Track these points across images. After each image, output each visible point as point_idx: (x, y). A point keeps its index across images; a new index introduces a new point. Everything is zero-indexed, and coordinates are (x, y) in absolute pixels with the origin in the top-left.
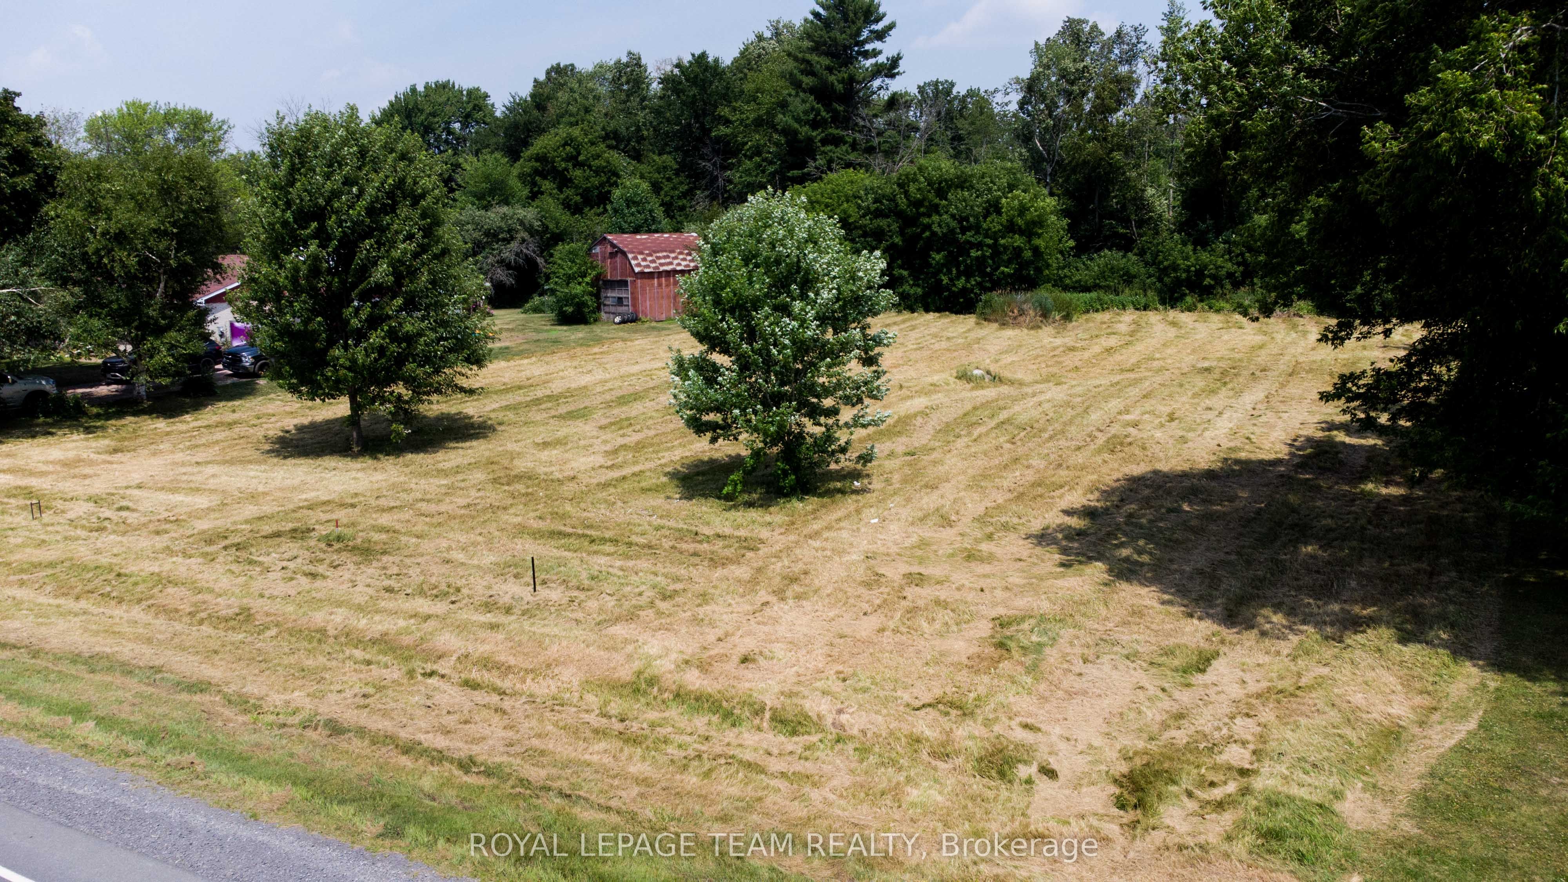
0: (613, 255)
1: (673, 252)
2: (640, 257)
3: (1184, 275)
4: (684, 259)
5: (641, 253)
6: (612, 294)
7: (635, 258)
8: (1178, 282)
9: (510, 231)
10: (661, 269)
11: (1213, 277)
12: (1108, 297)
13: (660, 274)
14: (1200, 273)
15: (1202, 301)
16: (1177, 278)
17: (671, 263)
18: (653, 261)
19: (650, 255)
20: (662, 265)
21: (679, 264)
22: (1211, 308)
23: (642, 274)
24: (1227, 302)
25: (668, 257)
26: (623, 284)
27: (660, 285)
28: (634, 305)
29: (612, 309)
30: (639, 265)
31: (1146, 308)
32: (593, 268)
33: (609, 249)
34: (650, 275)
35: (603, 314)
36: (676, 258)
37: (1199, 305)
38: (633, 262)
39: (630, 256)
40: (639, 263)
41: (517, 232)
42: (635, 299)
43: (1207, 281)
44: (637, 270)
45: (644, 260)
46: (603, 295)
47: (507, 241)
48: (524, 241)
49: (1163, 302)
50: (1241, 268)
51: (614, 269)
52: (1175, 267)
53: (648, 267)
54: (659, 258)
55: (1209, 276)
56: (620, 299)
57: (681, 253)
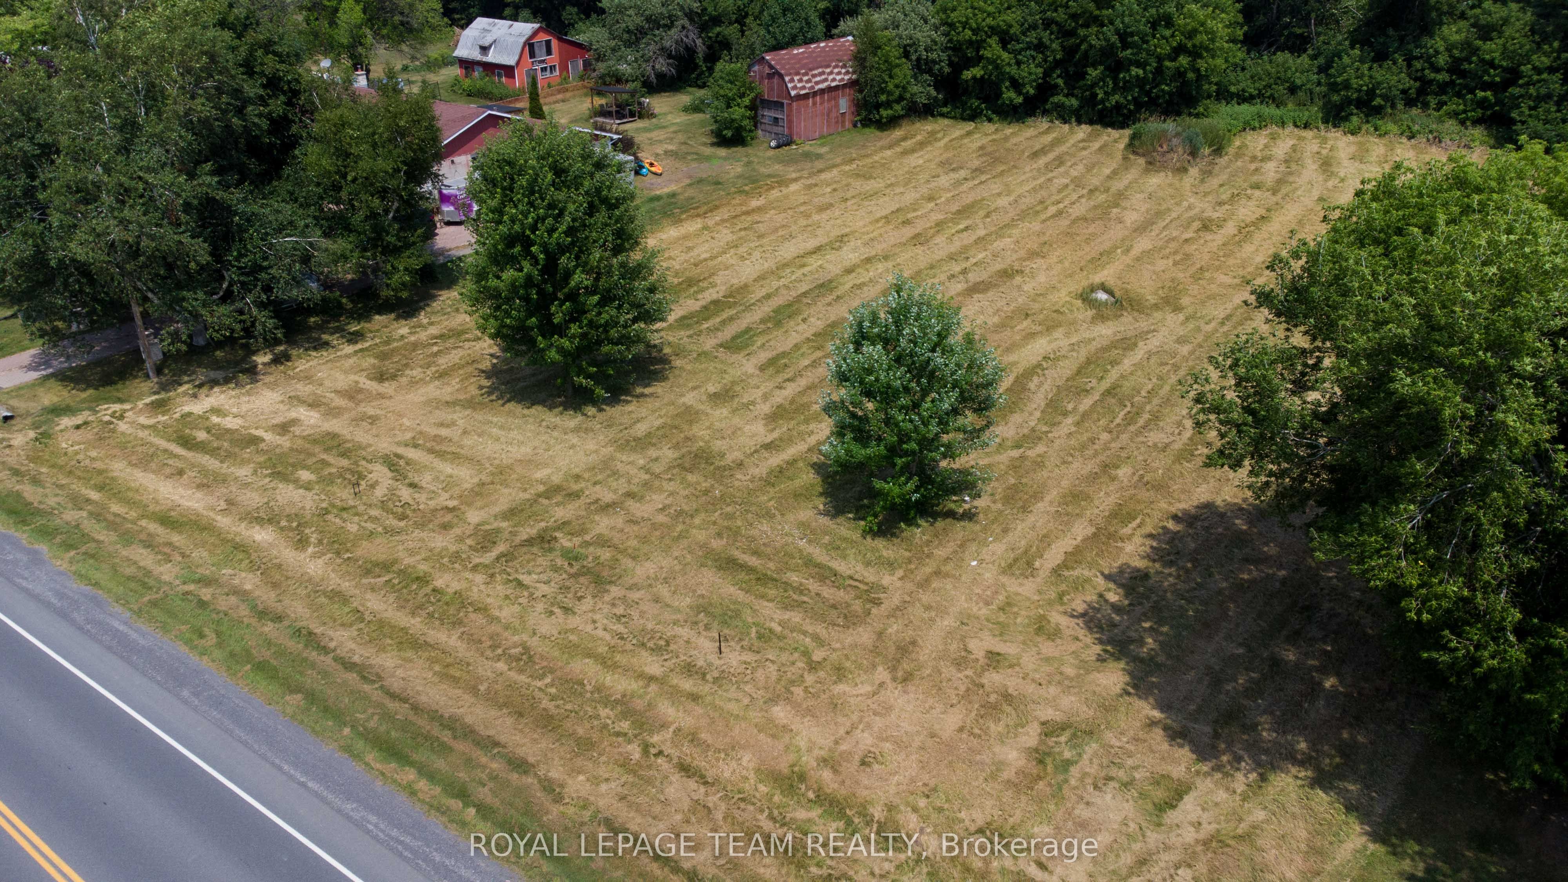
0: (770, 76)
1: (828, 66)
2: (796, 78)
3: (1355, 96)
4: (839, 73)
5: (798, 74)
6: (769, 114)
7: (792, 81)
8: (1348, 102)
9: (670, 17)
10: (817, 88)
11: (1385, 97)
12: (1270, 110)
13: (815, 94)
14: (1371, 93)
15: (1368, 122)
16: (1347, 97)
17: (826, 80)
18: (809, 81)
19: (806, 74)
20: (817, 83)
21: (834, 80)
22: (1376, 129)
23: (799, 97)
24: (1395, 123)
25: (823, 73)
26: (779, 105)
27: (814, 104)
28: (790, 128)
29: (768, 128)
30: (795, 88)
31: (1306, 126)
32: (751, 89)
33: (767, 70)
34: (806, 97)
35: (760, 132)
36: (831, 73)
37: (1365, 127)
38: (790, 85)
39: (787, 79)
40: (796, 85)
41: (678, 18)
42: (790, 122)
43: (1378, 101)
44: (793, 93)
45: (800, 81)
46: (760, 112)
47: (669, 27)
48: (683, 27)
49: (1326, 121)
50: (1418, 84)
51: (771, 89)
52: (1347, 85)
53: (804, 88)
54: (814, 76)
55: (1380, 96)
56: (776, 119)
57: (836, 66)
